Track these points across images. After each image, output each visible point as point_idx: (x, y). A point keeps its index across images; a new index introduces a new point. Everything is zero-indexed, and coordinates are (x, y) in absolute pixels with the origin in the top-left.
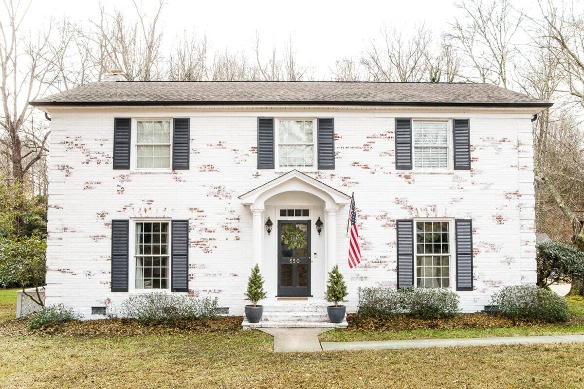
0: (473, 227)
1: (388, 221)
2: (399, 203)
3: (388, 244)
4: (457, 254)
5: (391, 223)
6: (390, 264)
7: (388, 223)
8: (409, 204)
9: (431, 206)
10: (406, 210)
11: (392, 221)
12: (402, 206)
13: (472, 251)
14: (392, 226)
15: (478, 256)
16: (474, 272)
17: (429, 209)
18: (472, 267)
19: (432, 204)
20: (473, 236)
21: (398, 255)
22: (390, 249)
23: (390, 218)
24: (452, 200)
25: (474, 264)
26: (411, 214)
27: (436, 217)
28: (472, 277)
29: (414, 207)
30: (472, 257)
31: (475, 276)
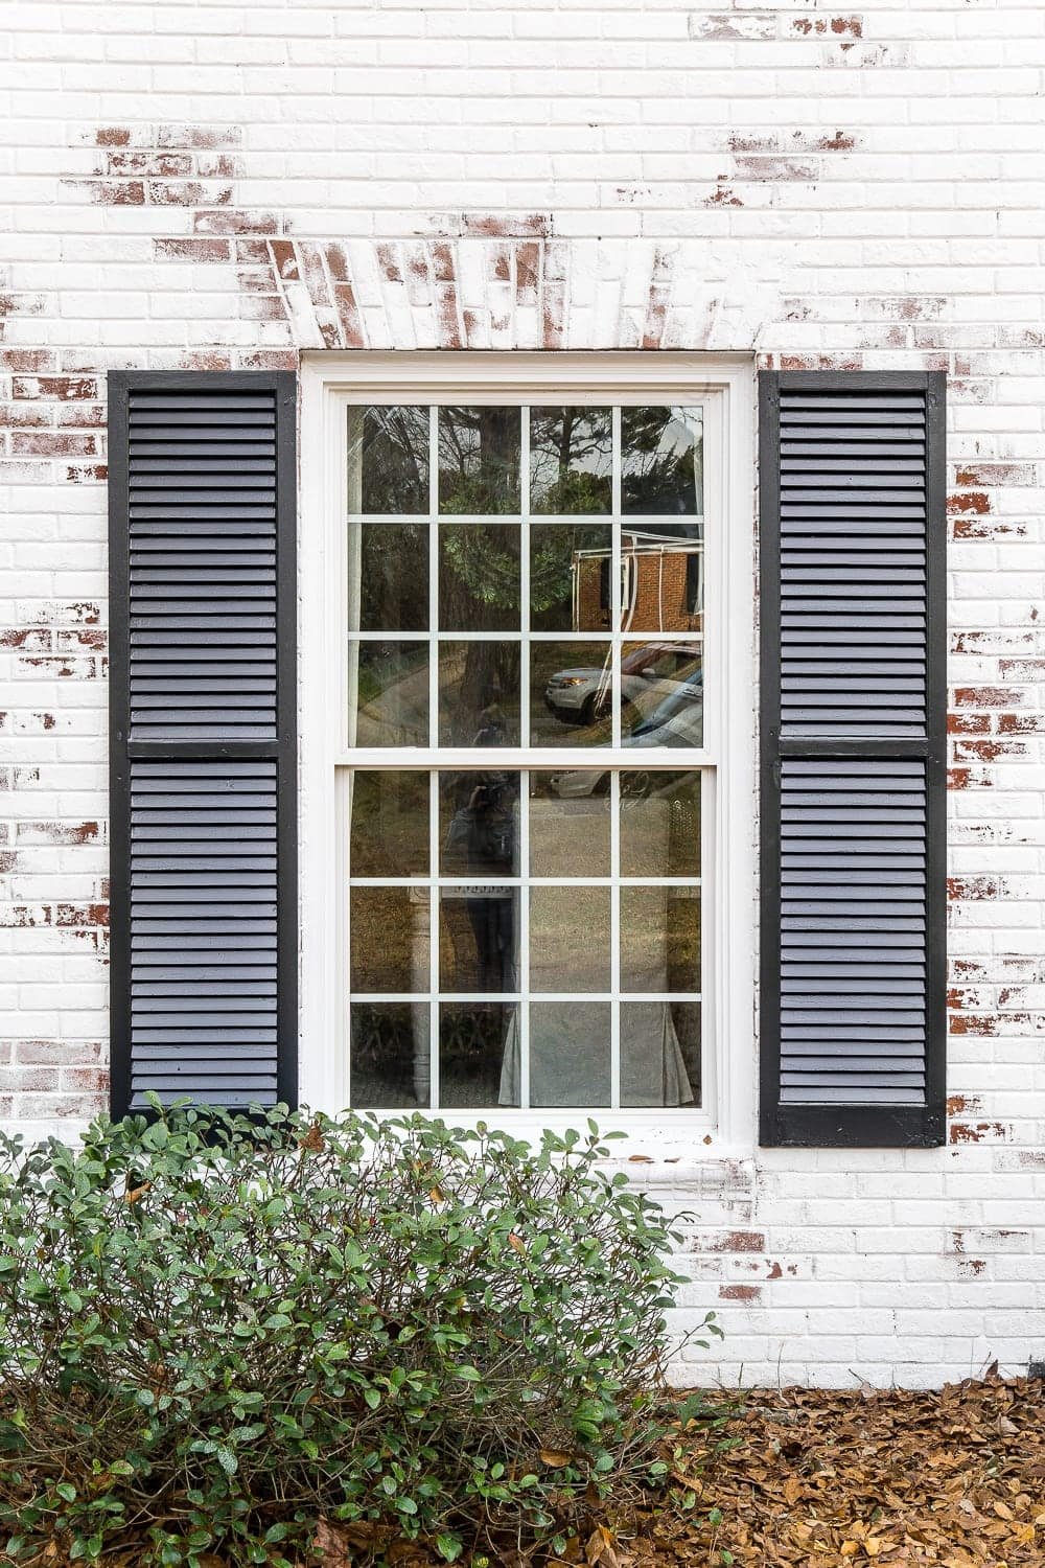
0: (959, 450)
1: (19, 393)
2: (133, 195)
3: (18, 639)
4: (774, 753)
5: (55, 409)
6: (37, 854)
7: (20, 409)
8: (252, 200)
9: (491, 229)
10: (224, 273)
11: (57, 387)
12: (176, 221)
13: (937, 722)
14: (64, 446)
15: (1003, 770)
16: (958, 943)
17: (474, 258)
18: (937, 890)
19: (512, 202)
20: (958, 552)
21: (124, 758)
22: (42, 690)
23: (40, 357)
24: (726, 163)
25: (961, 861)
26: (277, 311)
27: (549, 351)
28: (936, 997)
29: (310, 229)
30: (936, 782)
31: (974, 994)
